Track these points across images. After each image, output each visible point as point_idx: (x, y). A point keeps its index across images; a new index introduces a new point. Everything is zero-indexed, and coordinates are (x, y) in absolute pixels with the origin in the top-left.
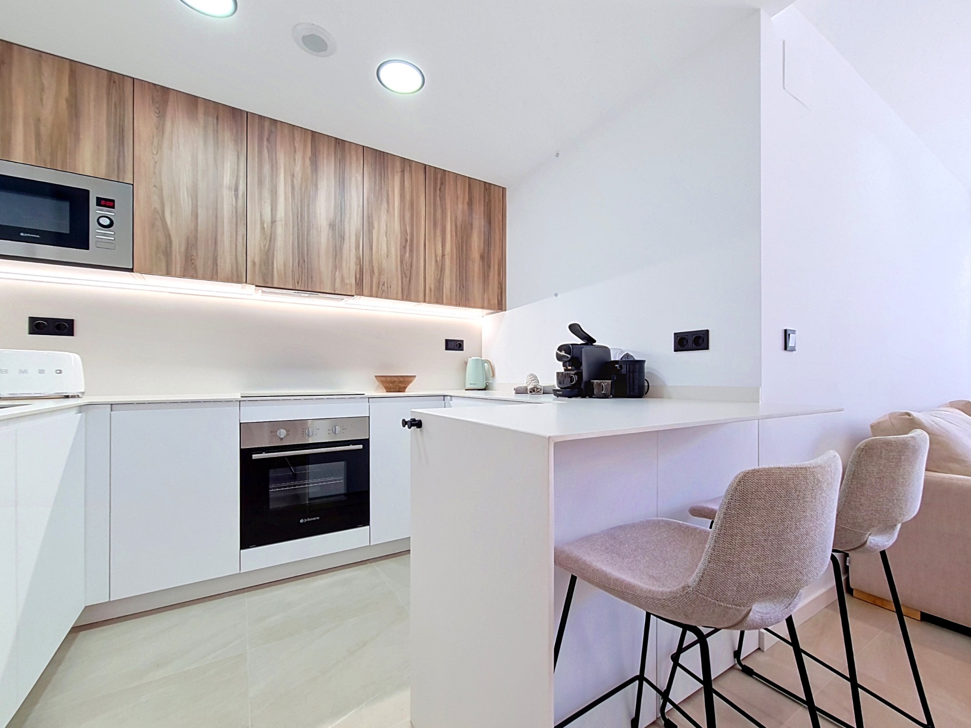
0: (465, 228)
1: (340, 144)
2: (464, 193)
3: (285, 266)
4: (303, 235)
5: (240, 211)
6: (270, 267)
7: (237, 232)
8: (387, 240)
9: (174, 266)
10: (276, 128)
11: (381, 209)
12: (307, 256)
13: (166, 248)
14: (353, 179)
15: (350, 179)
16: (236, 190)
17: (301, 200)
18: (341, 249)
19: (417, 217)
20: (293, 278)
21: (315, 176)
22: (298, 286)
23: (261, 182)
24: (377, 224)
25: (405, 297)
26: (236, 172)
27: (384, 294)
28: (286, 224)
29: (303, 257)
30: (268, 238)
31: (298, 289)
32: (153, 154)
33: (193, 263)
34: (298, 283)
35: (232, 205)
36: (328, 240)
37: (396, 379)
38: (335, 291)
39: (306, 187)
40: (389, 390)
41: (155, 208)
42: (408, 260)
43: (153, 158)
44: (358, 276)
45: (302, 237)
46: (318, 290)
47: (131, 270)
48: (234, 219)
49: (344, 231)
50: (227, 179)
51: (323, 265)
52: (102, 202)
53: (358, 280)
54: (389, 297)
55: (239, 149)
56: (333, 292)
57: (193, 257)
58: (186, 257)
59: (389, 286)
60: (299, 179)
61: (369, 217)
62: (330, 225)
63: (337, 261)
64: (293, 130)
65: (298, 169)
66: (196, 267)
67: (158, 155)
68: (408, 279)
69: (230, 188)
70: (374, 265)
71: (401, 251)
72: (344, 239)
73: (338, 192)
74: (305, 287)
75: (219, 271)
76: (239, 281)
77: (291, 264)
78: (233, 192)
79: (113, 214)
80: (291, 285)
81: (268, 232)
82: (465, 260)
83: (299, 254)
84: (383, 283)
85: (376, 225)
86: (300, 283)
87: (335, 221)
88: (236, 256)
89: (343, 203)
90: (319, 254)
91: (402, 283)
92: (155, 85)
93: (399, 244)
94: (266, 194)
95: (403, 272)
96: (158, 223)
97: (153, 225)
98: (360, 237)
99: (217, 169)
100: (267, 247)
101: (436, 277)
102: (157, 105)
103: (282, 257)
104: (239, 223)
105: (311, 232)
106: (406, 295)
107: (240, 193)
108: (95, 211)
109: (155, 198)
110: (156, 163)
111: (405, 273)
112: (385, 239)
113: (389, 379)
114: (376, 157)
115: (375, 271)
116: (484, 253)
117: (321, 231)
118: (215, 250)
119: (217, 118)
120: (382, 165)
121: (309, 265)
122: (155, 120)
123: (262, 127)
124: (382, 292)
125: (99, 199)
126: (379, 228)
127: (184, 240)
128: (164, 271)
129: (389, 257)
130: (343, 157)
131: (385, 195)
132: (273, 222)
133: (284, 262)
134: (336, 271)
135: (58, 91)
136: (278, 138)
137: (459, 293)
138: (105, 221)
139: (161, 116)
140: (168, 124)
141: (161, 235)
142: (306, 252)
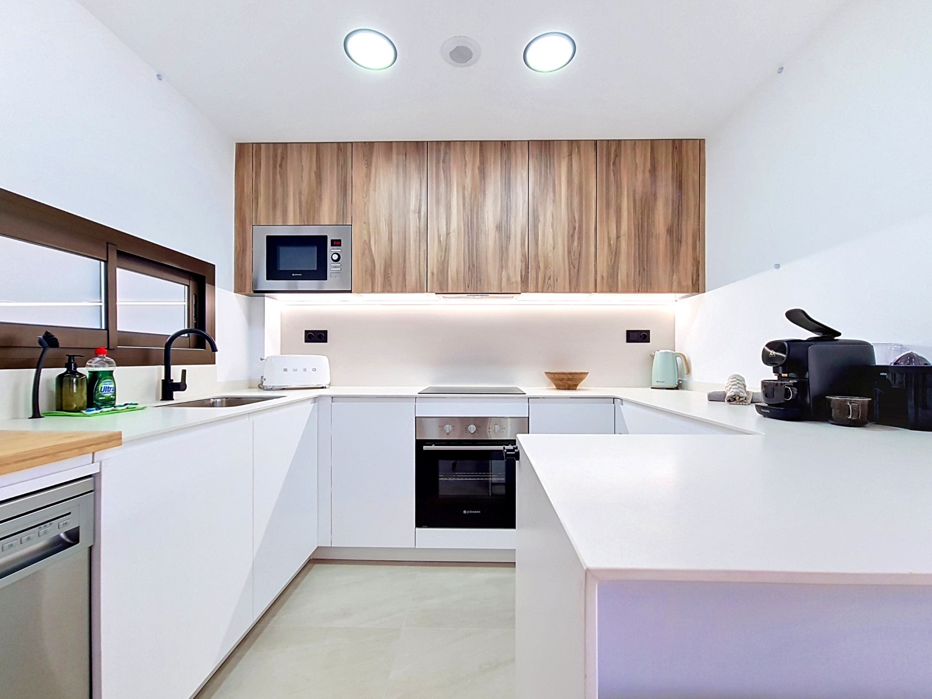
0: (646, 200)
1: (506, 146)
2: (645, 159)
3: (457, 273)
4: (472, 242)
5: (422, 230)
6: (446, 275)
7: (420, 248)
8: (553, 232)
9: (376, 284)
10: (450, 148)
11: (546, 200)
12: (476, 260)
13: (372, 270)
14: (519, 177)
15: (516, 177)
16: (419, 212)
17: (471, 209)
18: (507, 249)
19: (586, 201)
20: (464, 283)
21: (483, 183)
22: (468, 290)
23: (438, 201)
24: (543, 217)
25: (573, 290)
26: (419, 196)
27: (550, 288)
28: (458, 234)
29: (473, 261)
30: (444, 249)
31: (469, 292)
32: (364, 197)
33: (389, 280)
34: (468, 287)
35: (417, 226)
36: (495, 242)
37: (564, 376)
38: (501, 291)
39: (475, 196)
40: (559, 388)
41: (365, 240)
42: (576, 248)
43: (364, 201)
44: (523, 273)
45: (472, 244)
46: (486, 292)
47: (350, 292)
48: (418, 238)
49: (510, 231)
50: (413, 204)
51: (491, 266)
52: (336, 243)
53: (523, 277)
54: (555, 291)
55: (422, 176)
56: (500, 292)
57: (389, 275)
58: (385, 276)
59: (556, 279)
60: (470, 189)
61: (534, 211)
62: (497, 227)
63: (503, 261)
64: (464, 146)
65: (468, 181)
66: (391, 282)
67: (367, 198)
68: (576, 270)
69: (415, 212)
70: (539, 259)
71: (568, 241)
72: (510, 238)
73: (504, 193)
74: (474, 290)
75: (407, 284)
76: (422, 291)
77: (463, 271)
78: (417, 214)
79: (340, 250)
80: (463, 289)
81: (443, 243)
82: (646, 239)
83: (469, 260)
84: (549, 277)
85: (541, 218)
86: (470, 287)
87: (502, 222)
88: (419, 269)
89: (509, 203)
90: (486, 257)
91: (570, 275)
92: (365, 143)
93: (566, 233)
94: (442, 210)
95: (571, 263)
96: (367, 252)
97: (363, 254)
98: (525, 235)
99: (406, 198)
100: (443, 258)
101: (609, 263)
102: (366, 158)
103: (455, 264)
104: (421, 240)
105: (480, 236)
106: (575, 287)
107: (422, 213)
108: (331, 250)
109: (365, 232)
110: (366, 204)
112: (551, 230)
113: (557, 376)
114: (541, 148)
115: (541, 266)
116: (672, 226)
117: (488, 235)
118: (404, 267)
119: (406, 155)
120: (548, 154)
121: (478, 269)
122: (365, 171)
123: (438, 151)
124: (549, 287)
125: (332, 241)
126: (545, 219)
127: (383, 263)
128: (371, 290)
129: (555, 249)
130: (509, 158)
131: (552, 184)
132: (448, 234)
133: (457, 269)
134: (502, 271)
135: (310, 168)
136: (452, 156)
137: (639, 278)
138: (335, 257)
139: (369, 165)
140: (373, 171)
141: (368, 261)
142: (475, 257)
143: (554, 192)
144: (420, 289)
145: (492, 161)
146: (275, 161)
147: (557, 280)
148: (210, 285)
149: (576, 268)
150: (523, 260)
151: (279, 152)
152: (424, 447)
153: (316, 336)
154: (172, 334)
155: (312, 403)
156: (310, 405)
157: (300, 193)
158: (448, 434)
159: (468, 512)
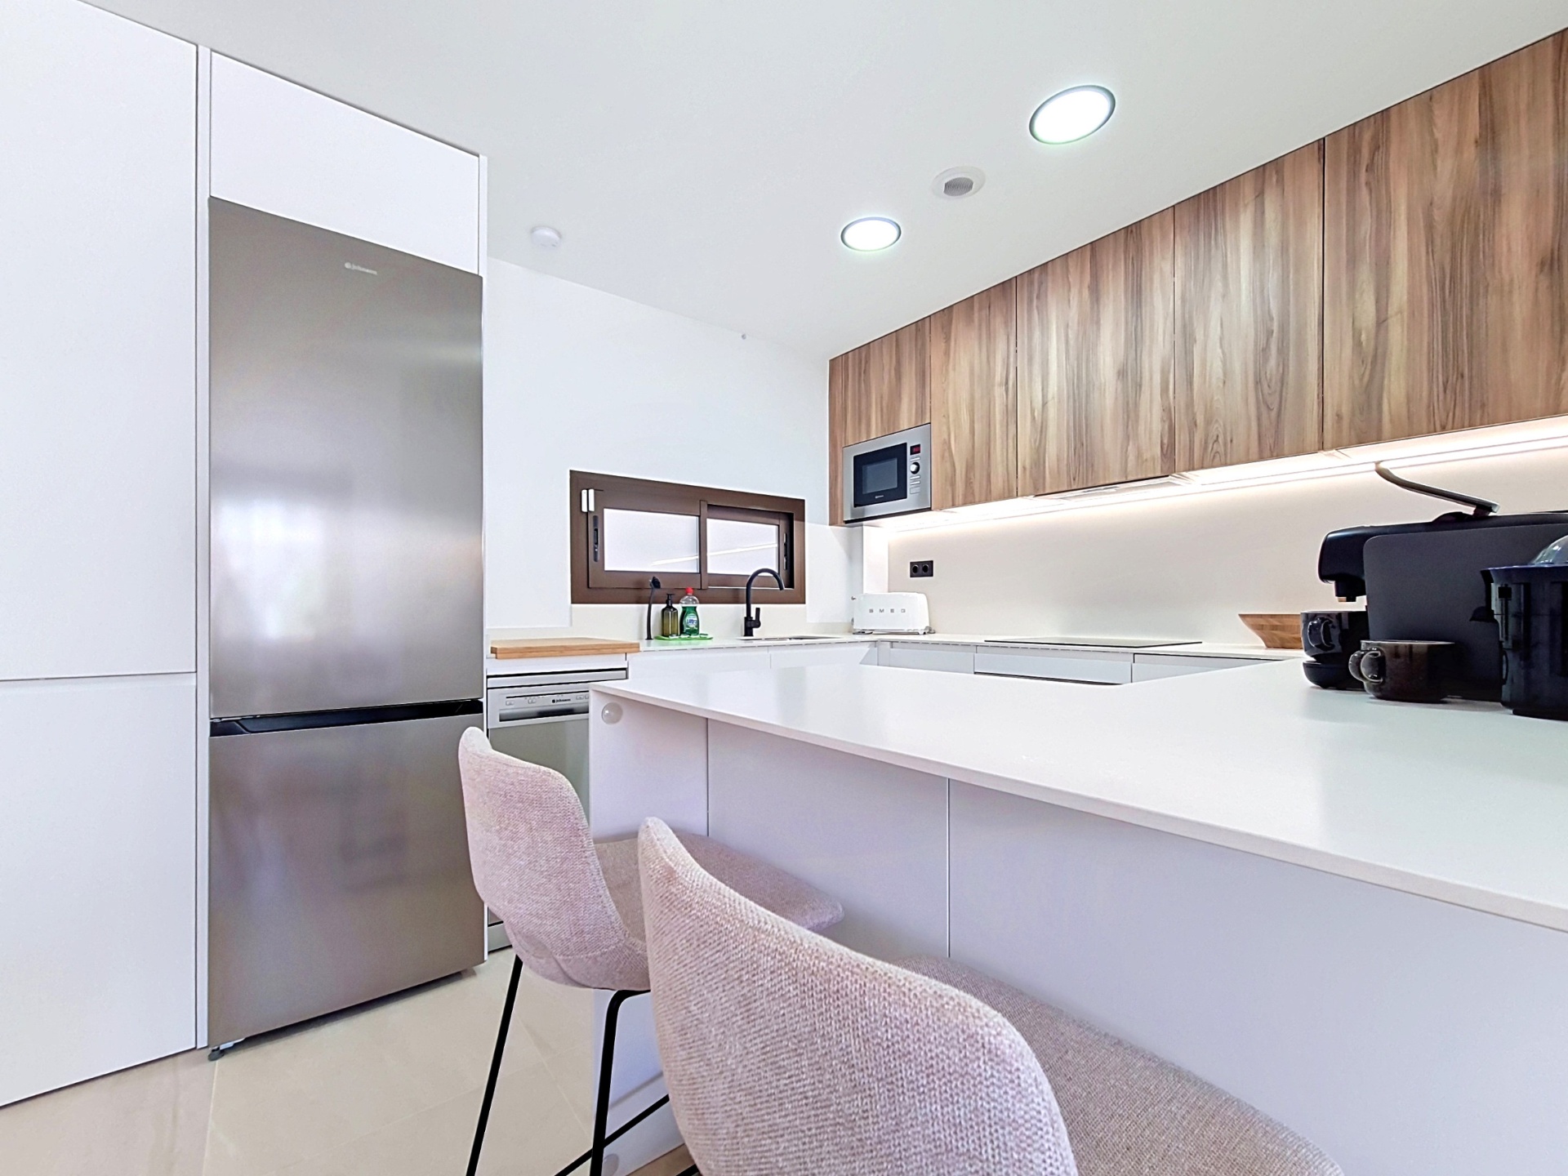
1: (1133, 234)
2: (1462, 120)
3: (1058, 460)
4: (1080, 406)
5: (1010, 407)
6: (1042, 468)
7: (1008, 434)
8: (1223, 353)
9: (957, 496)
10: (1047, 273)
11: (1209, 299)
12: (1086, 437)
13: (952, 478)
14: (1157, 276)
15: (1151, 280)
16: (1007, 383)
17: (1078, 356)
18: (1136, 405)
19: (1297, 271)
20: (1068, 474)
21: (1096, 307)
22: (1073, 485)
24: (1202, 332)
25: (1266, 453)
26: (1008, 359)
27: (1217, 458)
28: (1059, 402)
29: (1081, 440)
30: (1039, 429)
31: (1076, 488)
32: (943, 384)
33: (971, 488)
34: (1074, 479)
35: (1005, 402)
36: (1118, 398)
38: (1126, 477)
39: (1085, 333)
41: (944, 439)
42: (1274, 372)
43: (942, 388)
44: (1166, 441)
45: (1081, 410)
46: (1099, 484)
47: (930, 509)
48: (1005, 421)
49: (1143, 372)
50: (998, 374)
51: (1108, 439)
52: (916, 450)
53: (1165, 446)
54: (1228, 461)
55: (1010, 329)
56: (1124, 480)
57: (971, 480)
58: (967, 482)
59: (1229, 440)
60: (1075, 326)
61: (1184, 326)
62: (1119, 373)
63: (1130, 427)
64: (1067, 262)
65: (1074, 313)
66: (973, 490)
67: (946, 382)
68: (1274, 414)
69: (1001, 385)
70: (1195, 410)
71: (1256, 362)
72: (1140, 386)
73: (1131, 313)
74: (1082, 484)
75: (992, 489)
76: (1010, 497)
77: (1066, 456)
78: (1004, 388)
79: (919, 458)
80: (1065, 485)
81: (1039, 420)
83: (1075, 436)
84: (1215, 438)
85: (1199, 335)
86: (1077, 479)
87: (1127, 363)
88: (1007, 465)
89: (1139, 327)
90: (1102, 427)
91: (1259, 425)
92: (942, 310)
93: (1250, 347)
94: (1039, 369)
95: (1261, 403)
96: (947, 454)
97: (943, 457)
98: (1169, 372)
99: (990, 367)
100: (1037, 444)
101: (1357, 382)
102: (945, 330)
103: (1056, 447)
104: (1009, 423)
105: (1091, 395)
106: (1270, 447)
107: (1012, 383)
108: (910, 458)
109: (945, 428)
110: (945, 390)
111: (1265, 403)
112: (1219, 351)
114: (1198, 210)
115: (1198, 422)
116: (1556, 249)
117: (1105, 390)
118: (989, 465)
119: (989, 307)
120: (1213, 213)
121: (1089, 448)
122: (943, 347)
123: (1031, 283)
124: (1214, 456)
125: (912, 448)
126: (1206, 335)
127: (964, 466)
128: (951, 503)
129: (1227, 384)
130: (1139, 250)
131: (1220, 265)
132: (1044, 404)
133: (1058, 456)
134: (1128, 445)
135: (890, 364)
136: (1050, 284)
137: (1445, 398)
138: (913, 468)
139: (948, 339)
140: (952, 344)
141: (948, 465)
142: (1085, 430)
143: (1225, 277)
144: (1009, 494)
145: (1110, 267)
146: (860, 368)
147: (1231, 441)
148: (799, 522)
149: (1275, 410)
150: (1165, 419)
151: (863, 355)
153: (922, 569)
154: (751, 573)
157: (882, 397)
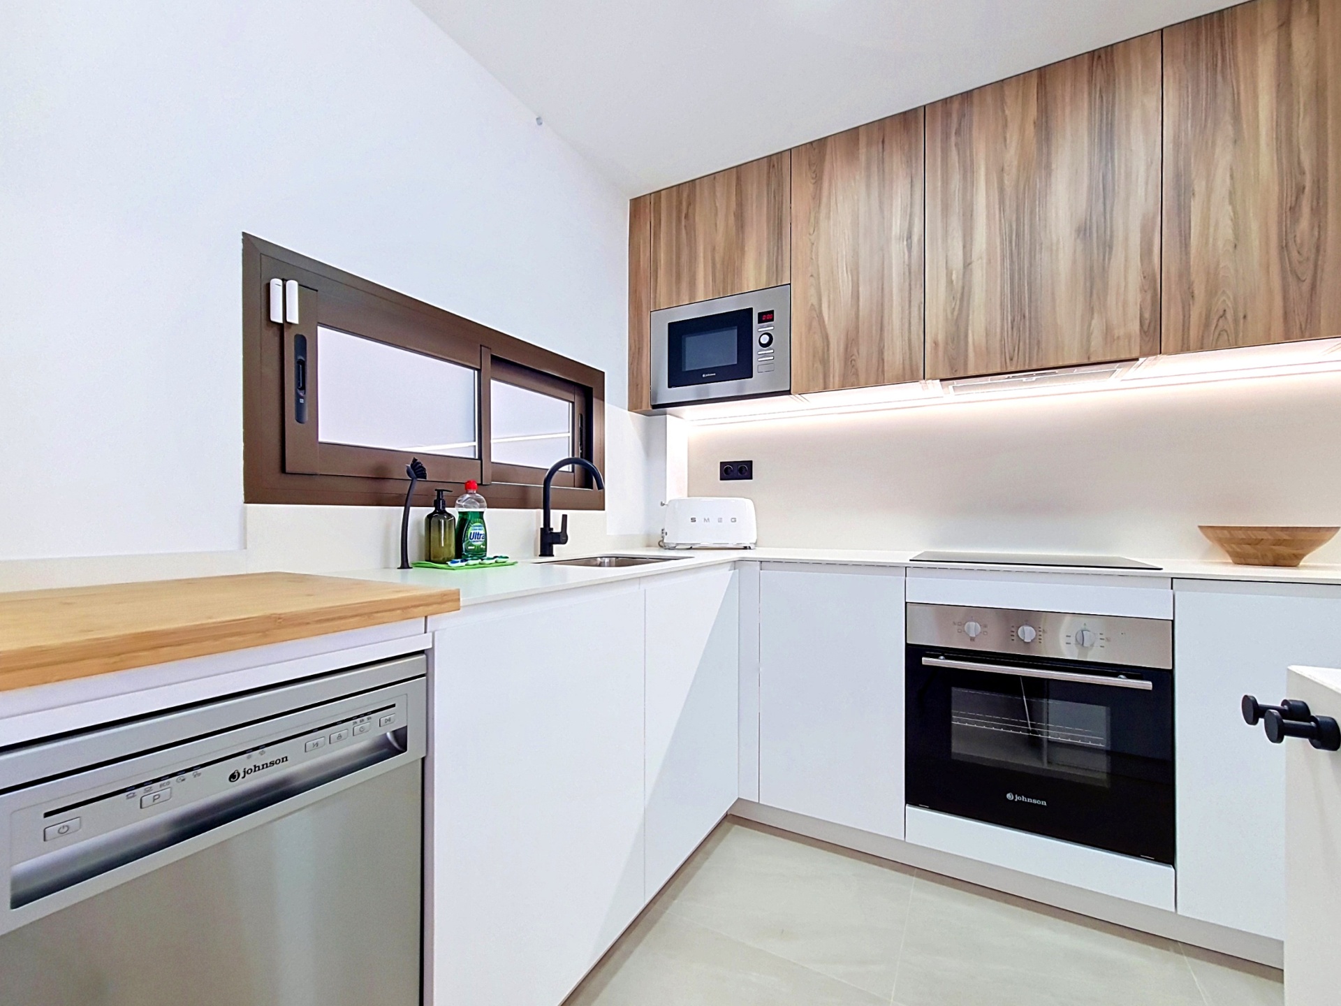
1: (1101, 60)
3: (987, 335)
4: (1020, 270)
6: (962, 343)
7: (910, 302)
8: (1234, 209)
9: (831, 376)
10: (972, 103)
11: (1214, 143)
12: (1030, 307)
13: (824, 353)
14: (1136, 115)
15: (1128, 117)
16: (910, 237)
17: (1018, 208)
18: (1104, 270)
20: (1003, 352)
21: (1045, 150)
22: (1011, 365)
23: (946, 208)
24: (1204, 183)
25: (1296, 331)
26: (909, 209)
27: (1225, 338)
28: (989, 262)
29: (1021, 310)
30: (959, 295)
31: (1013, 370)
32: (810, 234)
33: (853, 366)
34: (1011, 359)
35: (904, 262)
36: (1074, 262)
37: (1265, 535)
38: (1090, 358)
39: (1028, 179)
40: (1242, 559)
41: (812, 305)
42: (1307, 236)
43: (810, 240)
44: (1147, 315)
45: (1019, 274)
46: (1052, 365)
47: (788, 392)
48: (907, 284)
49: (1112, 231)
50: (897, 226)
51: (1063, 312)
52: (766, 317)
53: (1147, 323)
54: (1241, 343)
55: (913, 171)
56: (1086, 361)
57: (853, 357)
58: (846, 360)
59: (1241, 315)
60: (1014, 171)
61: (1177, 176)
62: (1078, 231)
63: (1095, 296)
64: (1002, 90)
65: (1011, 155)
66: (857, 370)
67: (815, 233)
68: (1306, 287)
69: (900, 238)
70: (1192, 278)
71: (1280, 223)
72: (1111, 248)
73: (1096, 158)
74: (1024, 364)
75: (886, 368)
76: (914, 379)
77: (998, 330)
78: (905, 243)
79: (772, 328)
80: (999, 365)
81: (958, 285)
83: (1012, 306)
84: (1221, 313)
85: (1199, 186)
86: (1015, 359)
87: (1091, 220)
88: (910, 340)
89: (1110, 175)
90: (1053, 294)
91: (1285, 298)
92: (811, 143)
93: (1274, 205)
94: (955, 223)
95: (1289, 272)
96: (815, 323)
97: (810, 327)
98: (1153, 230)
99: (883, 218)
100: (956, 313)
102: (813, 168)
103: (983, 320)
104: (913, 287)
105: (1038, 256)
106: (1301, 328)
107: (915, 238)
108: (758, 329)
109: (812, 291)
110: (813, 244)
111: (1294, 272)
112: (1229, 207)
113: (1241, 535)
115: (1196, 292)
117: (1057, 250)
118: (881, 339)
119: (883, 142)
120: (1218, 42)
121: (1033, 321)
122: (812, 189)
123: (947, 115)
124: (1219, 334)
125: (760, 315)
126: (1209, 191)
127: (843, 337)
128: (822, 385)
129: (1238, 247)
130: (1110, 81)
131: (1229, 104)
132: (967, 265)
133: (986, 329)
134: (1092, 318)
135: (728, 208)
136: (976, 118)
138: (765, 339)
139: (818, 179)
140: (826, 185)
141: (818, 338)
142: (1027, 299)
143: (1237, 118)
144: (911, 374)
145: (1067, 99)
146: (679, 211)
147: (1245, 317)
148: (598, 401)
149: (1308, 281)
150: (1146, 288)
151: (685, 195)
152: (923, 659)
153: (736, 471)
154: (550, 466)
155: (730, 570)
156: (727, 573)
157: (714, 249)
158: (972, 639)
159: (1017, 798)
